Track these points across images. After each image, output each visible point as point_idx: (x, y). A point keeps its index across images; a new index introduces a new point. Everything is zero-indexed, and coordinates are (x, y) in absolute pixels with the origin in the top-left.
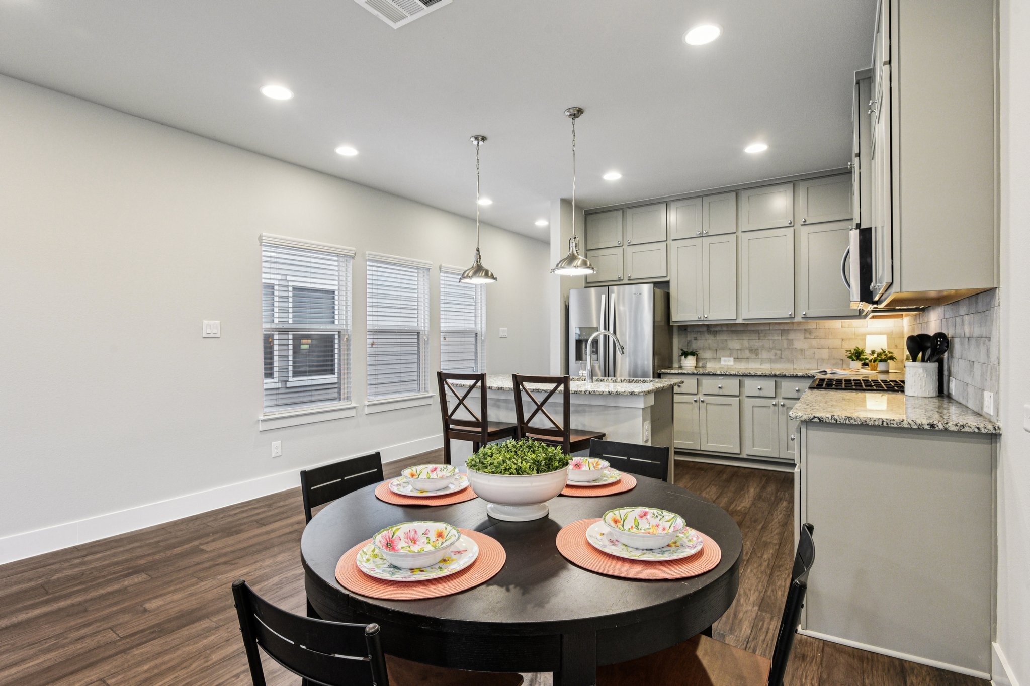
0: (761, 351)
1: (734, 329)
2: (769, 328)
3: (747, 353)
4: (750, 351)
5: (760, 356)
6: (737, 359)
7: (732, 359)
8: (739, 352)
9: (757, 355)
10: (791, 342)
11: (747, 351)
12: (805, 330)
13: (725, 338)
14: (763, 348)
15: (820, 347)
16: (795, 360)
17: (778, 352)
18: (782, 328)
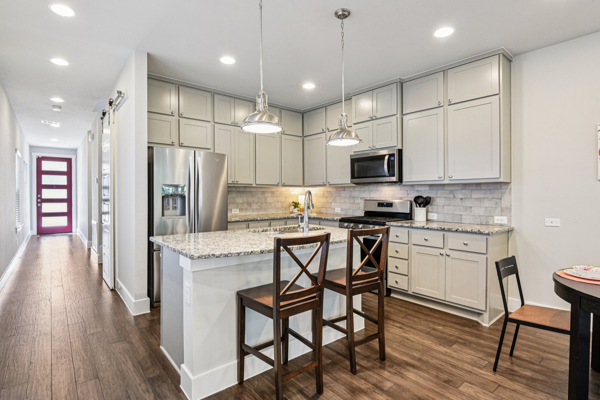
0: (253, 204)
1: (239, 190)
2: (256, 190)
3: (246, 206)
4: (247, 204)
5: (252, 207)
6: (241, 210)
7: (238, 210)
8: (242, 205)
9: (251, 207)
10: (266, 198)
11: (246, 204)
12: (272, 192)
13: (234, 196)
14: (254, 202)
15: (277, 201)
16: (267, 209)
17: (260, 204)
18: (262, 191)
